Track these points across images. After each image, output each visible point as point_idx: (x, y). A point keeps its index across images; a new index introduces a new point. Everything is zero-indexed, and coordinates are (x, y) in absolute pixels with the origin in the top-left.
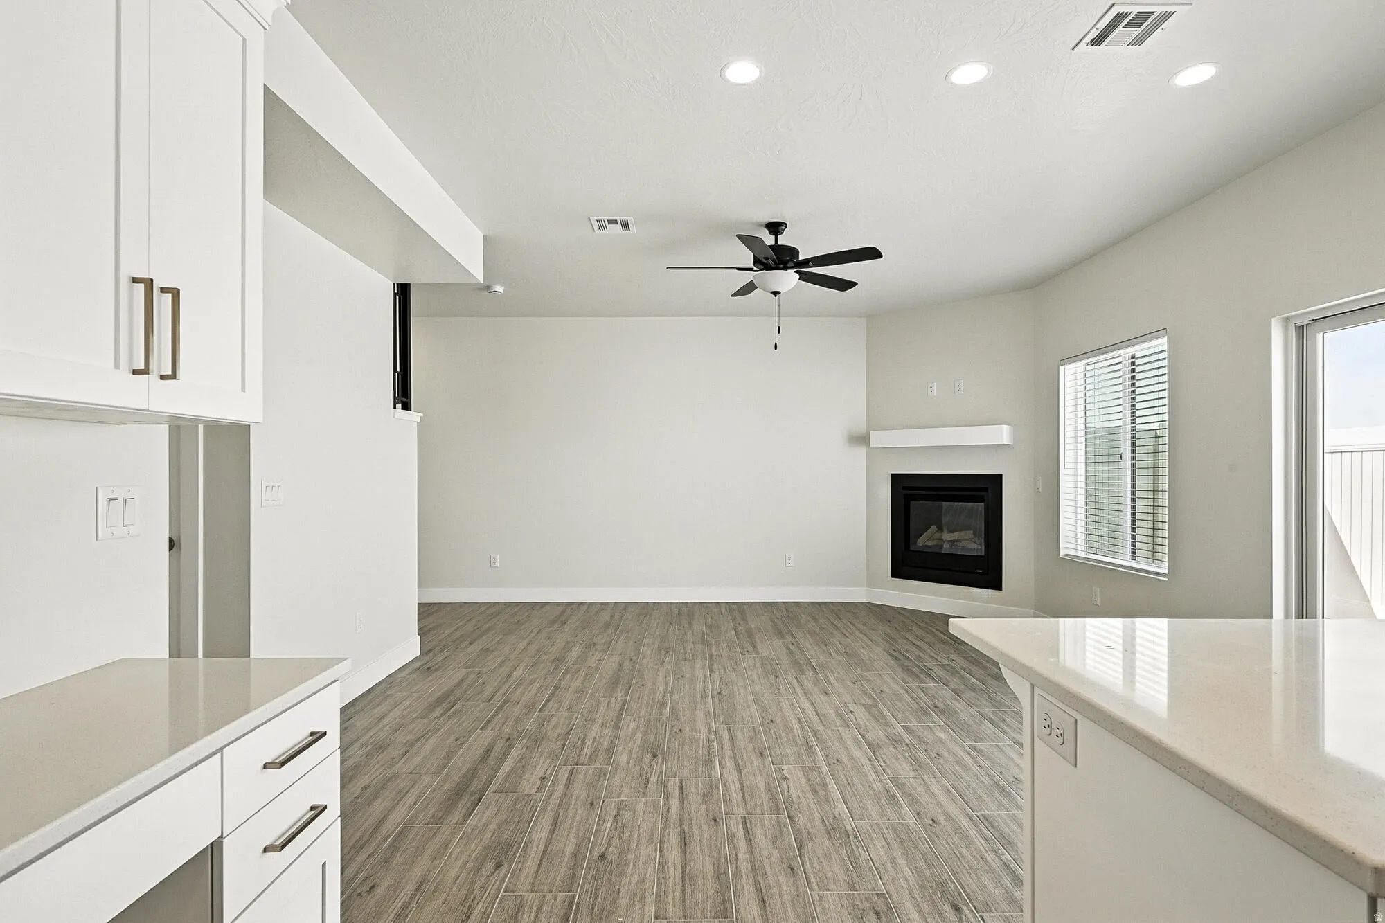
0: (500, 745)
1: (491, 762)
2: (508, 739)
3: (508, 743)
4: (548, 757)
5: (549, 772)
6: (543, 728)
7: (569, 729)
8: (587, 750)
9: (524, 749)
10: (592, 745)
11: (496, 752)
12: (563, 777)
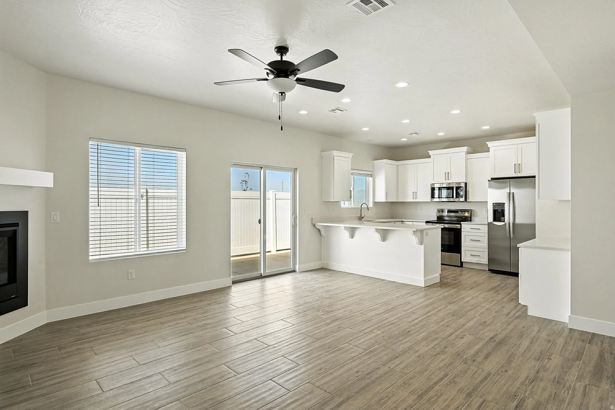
0: (480, 359)
1: (485, 352)
2: (474, 361)
3: (475, 358)
4: (456, 345)
5: (458, 340)
6: (451, 361)
7: (436, 356)
8: (436, 342)
9: (466, 353)
10: (431, 344)
11: (483, 355)
12: (453, 336)
